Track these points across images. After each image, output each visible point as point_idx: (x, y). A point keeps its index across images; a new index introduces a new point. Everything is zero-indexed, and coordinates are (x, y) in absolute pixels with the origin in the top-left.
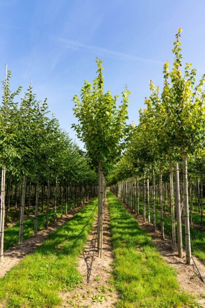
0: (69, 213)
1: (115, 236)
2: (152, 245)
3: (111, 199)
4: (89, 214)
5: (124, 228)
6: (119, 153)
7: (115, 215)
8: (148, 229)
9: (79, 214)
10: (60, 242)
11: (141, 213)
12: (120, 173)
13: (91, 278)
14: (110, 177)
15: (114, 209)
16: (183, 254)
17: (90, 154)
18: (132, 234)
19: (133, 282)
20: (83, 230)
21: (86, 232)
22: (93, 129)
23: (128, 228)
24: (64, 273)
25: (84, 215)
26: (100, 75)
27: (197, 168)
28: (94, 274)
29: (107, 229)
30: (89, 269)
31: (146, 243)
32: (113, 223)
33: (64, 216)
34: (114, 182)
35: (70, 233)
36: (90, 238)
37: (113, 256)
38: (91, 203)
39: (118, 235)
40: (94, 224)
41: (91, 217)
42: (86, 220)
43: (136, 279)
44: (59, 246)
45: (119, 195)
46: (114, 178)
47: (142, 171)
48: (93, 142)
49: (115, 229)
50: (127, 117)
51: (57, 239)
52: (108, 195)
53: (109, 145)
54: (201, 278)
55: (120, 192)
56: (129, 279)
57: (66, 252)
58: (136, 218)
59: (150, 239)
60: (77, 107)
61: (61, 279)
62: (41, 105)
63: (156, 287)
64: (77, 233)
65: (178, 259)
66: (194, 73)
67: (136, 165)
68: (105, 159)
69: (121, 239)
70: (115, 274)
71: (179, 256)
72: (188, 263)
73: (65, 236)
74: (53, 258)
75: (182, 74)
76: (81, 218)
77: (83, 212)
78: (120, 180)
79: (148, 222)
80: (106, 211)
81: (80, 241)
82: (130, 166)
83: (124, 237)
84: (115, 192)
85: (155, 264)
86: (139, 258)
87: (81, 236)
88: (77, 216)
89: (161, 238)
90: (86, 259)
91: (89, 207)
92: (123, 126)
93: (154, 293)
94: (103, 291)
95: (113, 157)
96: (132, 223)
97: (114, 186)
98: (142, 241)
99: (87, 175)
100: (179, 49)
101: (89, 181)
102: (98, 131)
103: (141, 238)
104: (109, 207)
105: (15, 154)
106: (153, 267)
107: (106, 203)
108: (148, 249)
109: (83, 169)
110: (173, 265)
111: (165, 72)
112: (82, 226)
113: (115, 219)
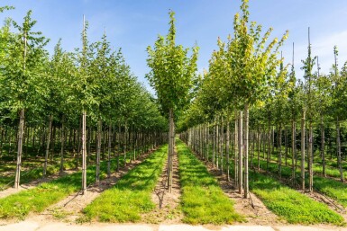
0: (137, 159)
1: (183, 178)
2: (216, 185)
3: (181, 147)
4: (158, 160)
5: (193, 172)
6: (188, 102)
7: (184, 161)
8: (215, 173)
9: (148, 160)
10: (133, 182)
11: (210, 159)
12: (191, 119)
13: (163, 206)
14: (180, 123)
15: (184, 156)
16: (242, 191)
17: (161, 101)
18: (200, 177)
19: (197, 207)
20: (153, 173)
21: (156, 175)
22: (165, 80)
23: (197, 172)
24: (141, 201)
25: (152, 161)
26: (172, 27)
27: (265, 116)
28: (165, 203)
29: (176, 173)
30: (161, 201)
31: (212, 183)
32: (182, 168)
33: (133, 162)
34: (185, 128)
35: (141, 175)
36: (161, 179)
37: (181, 193)
38: (159, 151)
39: (186, 177)
40: (164, 169)
41: (160, 163)
42: (155, 165)
43: (200, 206)
44: (133, 185)
45: (189, 143)
46: (184, 124)
47: (211, 117)
48: (165, 92)
49: (184, 173)
50: (196, 69)
51: (130, 179)
52: (177, 143)
53: (180, 94)
54: (253, 206)
55: (190, 140)
56: (194, 206)
57: (140, 188)
58: (206, 164)
59: (216, 181)
60: (150, 58)
61: (139, 205)
62: (115, 55)
63: (214, 210)
64: (147, 175)
65: (238, 195)
66: (259, 29)
67: (206, 112)
68: (176, 107)
69: (189, 180)
70: (182, 204)
71: (239, 193)
72: (245, 197)
73: (138, 177)
74: (129, 192)
75: (248, 31)
76: (151, 164)
77: (151, 158)
78: (191, 126)
79: (216, 168)
80: (175, 158)
81: (152, 181)
82: (200, 112)
83: (192, 179)
84: (185, 139)
85: (217, 197)
86: (204, 193)
87: (152, 177)
88: (146, 162)
89: (227, 180)
90: (158, 194)
91: (157, 154)
92: (192, 78)
93: (213, 214)
94: (173, 213)
95: (183, 105)
96: (201, 168)
97: (184, 133)
98: (208, 182)
99: (156, 121)
100: (247, 7)
101: (157, 127)
102: (170, 82)
103: (208, 180)
104: (178, 154)
105: (94, 102)
106: (214, 199)
107: (175, 151)
108: (213, 188)
109: (152, 115)
110: (232, 199)
111: (235, 23)
112: (152, 170)
113: (184, 165)
